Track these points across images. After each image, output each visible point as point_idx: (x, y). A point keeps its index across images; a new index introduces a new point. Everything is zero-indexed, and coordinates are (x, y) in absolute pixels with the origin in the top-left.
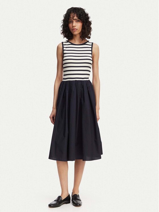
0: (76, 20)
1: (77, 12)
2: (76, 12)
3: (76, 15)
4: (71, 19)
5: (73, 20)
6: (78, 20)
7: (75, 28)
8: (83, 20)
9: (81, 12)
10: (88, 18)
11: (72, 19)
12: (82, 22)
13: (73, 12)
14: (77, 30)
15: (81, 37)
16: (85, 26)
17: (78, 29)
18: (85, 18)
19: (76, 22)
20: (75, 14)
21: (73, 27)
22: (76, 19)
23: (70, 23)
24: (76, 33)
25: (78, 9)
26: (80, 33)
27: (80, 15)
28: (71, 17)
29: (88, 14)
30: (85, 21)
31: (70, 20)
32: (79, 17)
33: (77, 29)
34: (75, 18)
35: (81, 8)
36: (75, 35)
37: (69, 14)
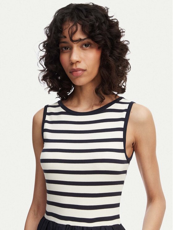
0: (80, 43)
1: (84, 18)
2: (80, 18)
3: (79, 27)
4: (64, 40)
5: (70, 42)
6: (86, 41)
7: (79, 66)
8: (103, 42)
9: (97, 19)
10: (119, 34)
11: (68, 39)
12: (99, 48)
13: (72, 19)
14: (85, 73)
15: (97, 91)
16: (110, 59)
17: (89, 70)
18: (110, 36)
19: (81, 47)
20: (75, 24)
21: (72, 64)
22: (80, 40)
23: (63, 52)
24: (82, 80)
25: (86, 9)
26: (93, 80)
27: (92, 26)
28: (66, 33)
29: (117, 23)
30: (109, 44)
31: (64, 42)
32: (90, 32)
33: (84, 70)
34: (79, 35)
35: (97, 6)
36: (81, 87)
37: (59, 24)
